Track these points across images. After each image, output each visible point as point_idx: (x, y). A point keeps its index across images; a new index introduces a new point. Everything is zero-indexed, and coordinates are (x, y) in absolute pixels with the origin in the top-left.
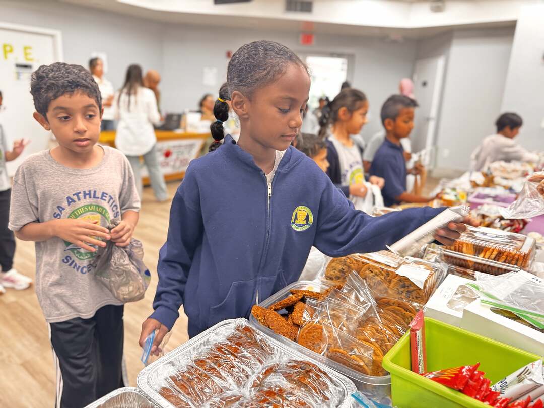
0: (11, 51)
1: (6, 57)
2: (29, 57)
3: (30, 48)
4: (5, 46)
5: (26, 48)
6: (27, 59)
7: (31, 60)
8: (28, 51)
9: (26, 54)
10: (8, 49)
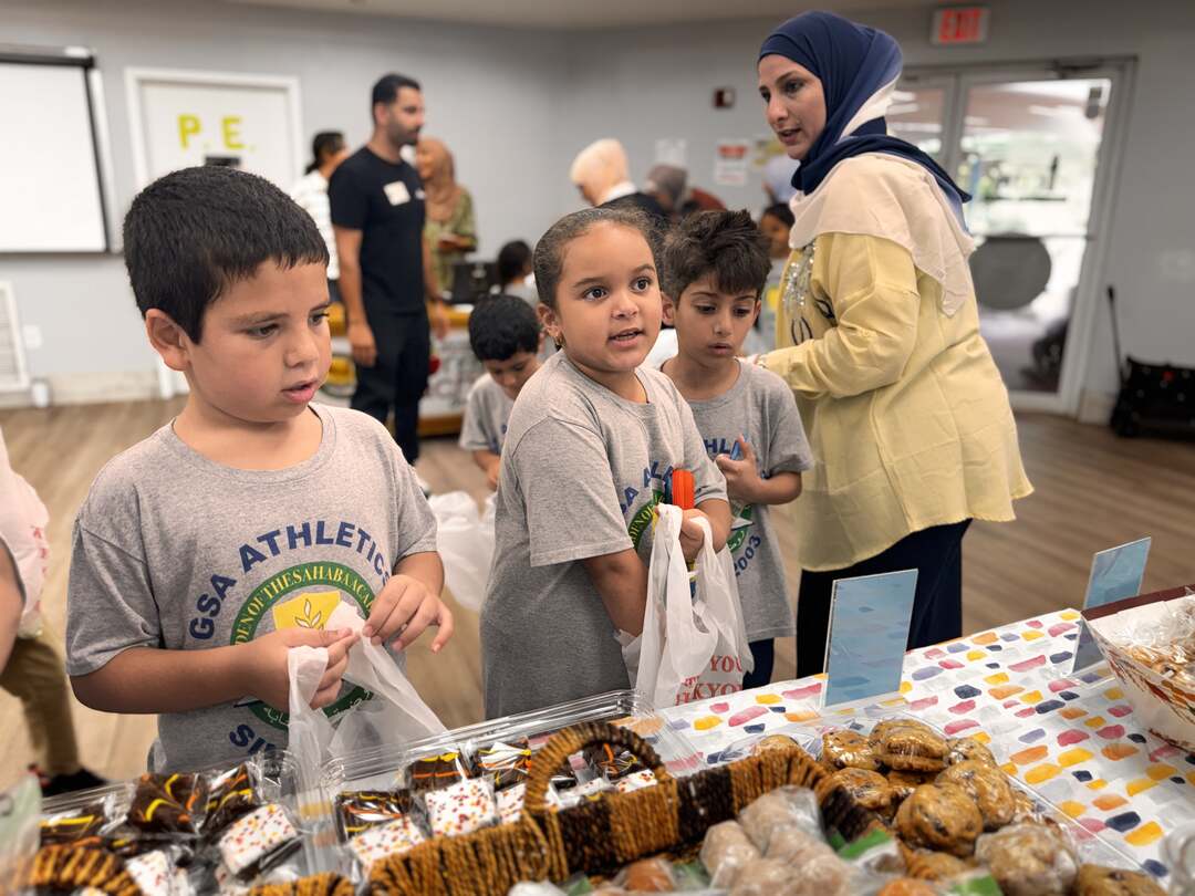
0: (196, 129)
1: (185, 144)
2: (234, 140)
3: (236, 120)
4: (183, 120)
5: (227, 122)
6: (230, 146)
7: (239, 146)
8: (233, 127)
9: (228, 135)
10: (190, 125)
